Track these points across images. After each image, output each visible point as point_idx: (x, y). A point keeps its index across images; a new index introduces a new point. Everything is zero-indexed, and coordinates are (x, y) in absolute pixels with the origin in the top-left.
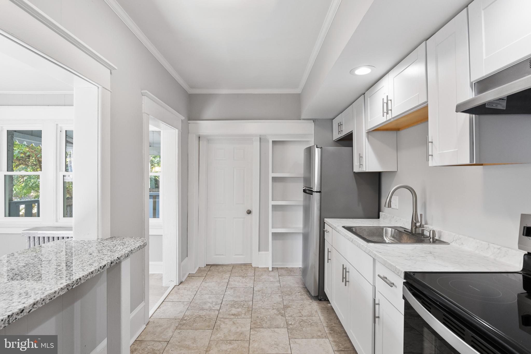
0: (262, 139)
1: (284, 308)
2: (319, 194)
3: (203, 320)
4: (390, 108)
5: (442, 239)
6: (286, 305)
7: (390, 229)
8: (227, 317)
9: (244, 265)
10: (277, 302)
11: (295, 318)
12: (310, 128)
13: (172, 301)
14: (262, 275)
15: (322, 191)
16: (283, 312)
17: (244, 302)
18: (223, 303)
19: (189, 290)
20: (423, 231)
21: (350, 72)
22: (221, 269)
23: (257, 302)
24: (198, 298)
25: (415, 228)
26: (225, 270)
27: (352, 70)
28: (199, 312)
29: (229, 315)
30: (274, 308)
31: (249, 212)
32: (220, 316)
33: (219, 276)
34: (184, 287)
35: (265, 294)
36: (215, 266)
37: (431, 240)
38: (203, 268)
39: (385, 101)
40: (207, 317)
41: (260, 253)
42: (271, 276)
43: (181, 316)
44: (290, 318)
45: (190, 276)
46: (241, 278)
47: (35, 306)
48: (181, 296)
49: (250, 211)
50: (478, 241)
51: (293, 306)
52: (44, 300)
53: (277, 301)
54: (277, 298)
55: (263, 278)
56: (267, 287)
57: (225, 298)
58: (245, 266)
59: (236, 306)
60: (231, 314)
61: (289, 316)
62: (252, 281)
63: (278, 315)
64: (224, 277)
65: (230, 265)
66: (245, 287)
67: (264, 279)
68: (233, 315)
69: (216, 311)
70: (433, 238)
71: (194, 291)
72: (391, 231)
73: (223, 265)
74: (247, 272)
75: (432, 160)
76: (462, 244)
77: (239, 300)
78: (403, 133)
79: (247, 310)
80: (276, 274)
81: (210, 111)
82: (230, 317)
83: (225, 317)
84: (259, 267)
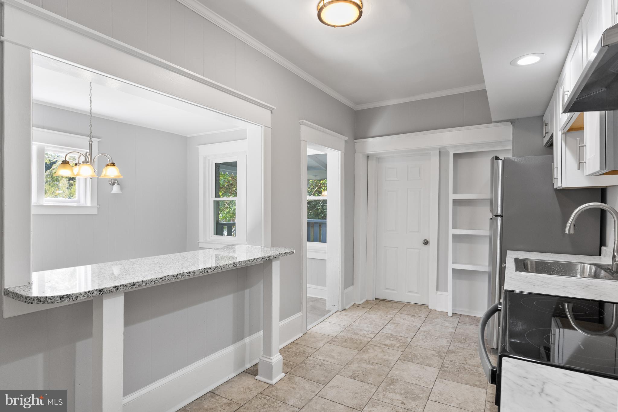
0: (441, 153)
1: (448, 352)
2: (499, 218)
3: (354, 342)
6: (451, 350)
8: (378, 345)
9: (419, 305)
11: (456, 363)
12: (508, 131)
13: (330, 322)
14: (437, 318)
15: (504, 215)
16: (444, 355)
17: (402, 337)
18: (379, 333)
19: (350, 317)
21: (511, 62)
22: (390, 305)
23: (417, 341)
24: (356, 325)
26: (394, 306)
27: (513, 60)
28: (353, 336)
29: (381, 344)
30: (435, 349)
31: (426, 243)
32: (371, 343)
33: (385, 311)
34: (346, 313)
35: (430, 336)
36: (385, 302)
38: (371, 301)
40: (359, 341)
41: (439, 293)
42: (447, 321)
43: (335, 334)
44: (449, 362)
45: (355, 306)
46: (409, 316)
47: (216, 268)
48: (340, 320)
49: (427, 241)
51: (459, 353)
52: (221, 267)
53: (442, 345)
54: (443, 342)
55: (436, 321)
56: (437, 330)
57: (383, 330)
59: (392, 339)
60: (383, 344)
61: (449, 360)
62: (421, 322)
63: (435, 356)
64: (390, 312)
65: (402, 303)
66: (410, 325)
67: (438, 322)
68: (385, 345)
69: (369, 338)
71: (354, 318)
73: (393, 302)
74: (419, 312)
77: (397, 334)
79: (402, 345)
80: (456, 320)
81: (378, 127)
82: (381, 346)
83: (376, 344)
84: (437, 310)
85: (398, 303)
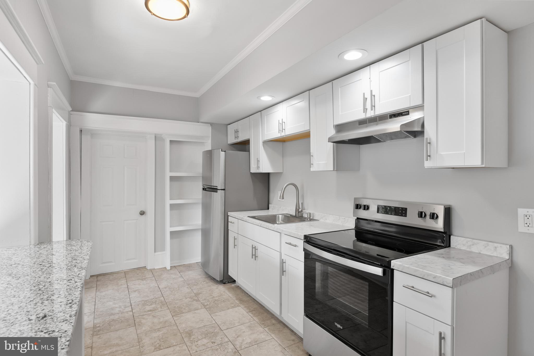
0: (158, 138)
2: (223, 191)
3: (119, 322)
4: (284, 128)
5: (314, 218)
6: (196, 293)
7: (281, 216)
8: (144, 314)
9: (137, 269)
10: (187, 293)
11: (209, 300)
14: (161, 274)
15: (226, 189)
16: (196, 298)
17: (155, 299)
18: (133, 304)
20: (302, 214)
21: (258, 97)
22: (111, 277)
23: (168, 297)
24: (100, 306)
25: (298, 213)
26: (116, 277)
28: (111, 317)
29: (145, 312)
30: (187, 297)
31: (142, 213)
32: (135, 315)
33: (113, 283)
35: (172, 289)
36: (102, 276)
37: (309, 219)
38: (89, 280)
39: (281, 122)
40: (122, 319)
41: (156, 253)
42: (171, 274)
44: (204, 301)
46: (140, 281)
49: (144, 211)
50: (334, 216)
51: (203, 292)
54: (186, 290)
55: (163, 277)
56: (172, 283)
57: (132, 300)
58: (139, 270)
59: (148, 304)
61: (203, 300)
62: (154, 282)
63: (193, 302)
64: (119, 283)
66: (149, 287)
67: (166, 277)
68: (148, 311)
69: (128, 312)
70: (310, 218)
71: (90, 302)
72: (282, 217)
73: (112, 274)
74: (144, 274)
75: (313, 167)
76: (326, 219)
77: (148, 299)
78: (287, 144)
79: (161, 305)
80: (176, 271)
82: (147, 313)
83: (142, 314)
84: (155, 268)
85: (117, 273)
